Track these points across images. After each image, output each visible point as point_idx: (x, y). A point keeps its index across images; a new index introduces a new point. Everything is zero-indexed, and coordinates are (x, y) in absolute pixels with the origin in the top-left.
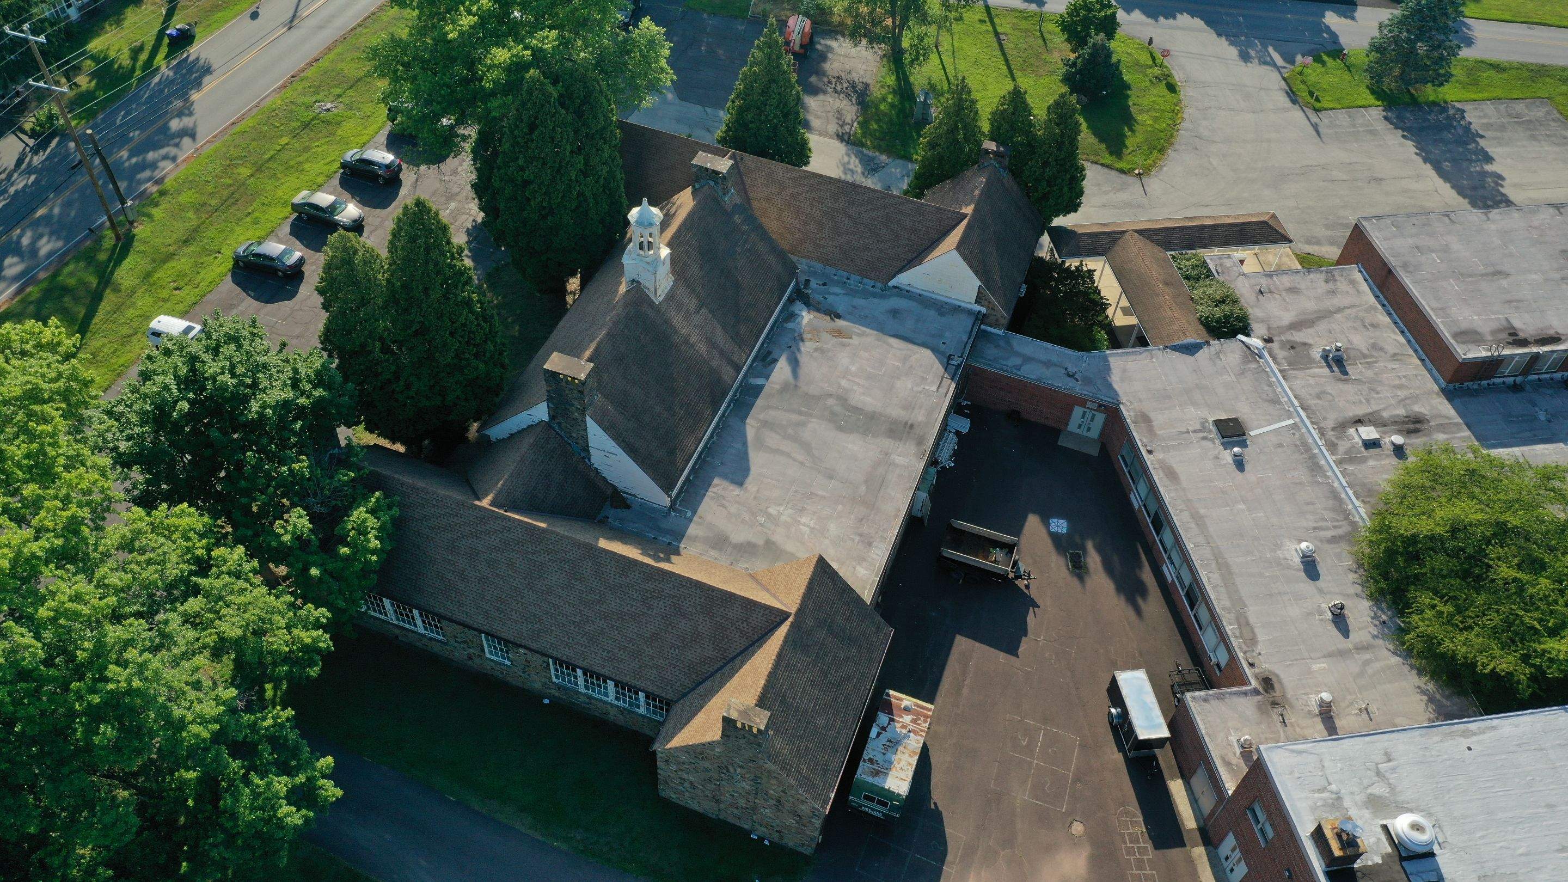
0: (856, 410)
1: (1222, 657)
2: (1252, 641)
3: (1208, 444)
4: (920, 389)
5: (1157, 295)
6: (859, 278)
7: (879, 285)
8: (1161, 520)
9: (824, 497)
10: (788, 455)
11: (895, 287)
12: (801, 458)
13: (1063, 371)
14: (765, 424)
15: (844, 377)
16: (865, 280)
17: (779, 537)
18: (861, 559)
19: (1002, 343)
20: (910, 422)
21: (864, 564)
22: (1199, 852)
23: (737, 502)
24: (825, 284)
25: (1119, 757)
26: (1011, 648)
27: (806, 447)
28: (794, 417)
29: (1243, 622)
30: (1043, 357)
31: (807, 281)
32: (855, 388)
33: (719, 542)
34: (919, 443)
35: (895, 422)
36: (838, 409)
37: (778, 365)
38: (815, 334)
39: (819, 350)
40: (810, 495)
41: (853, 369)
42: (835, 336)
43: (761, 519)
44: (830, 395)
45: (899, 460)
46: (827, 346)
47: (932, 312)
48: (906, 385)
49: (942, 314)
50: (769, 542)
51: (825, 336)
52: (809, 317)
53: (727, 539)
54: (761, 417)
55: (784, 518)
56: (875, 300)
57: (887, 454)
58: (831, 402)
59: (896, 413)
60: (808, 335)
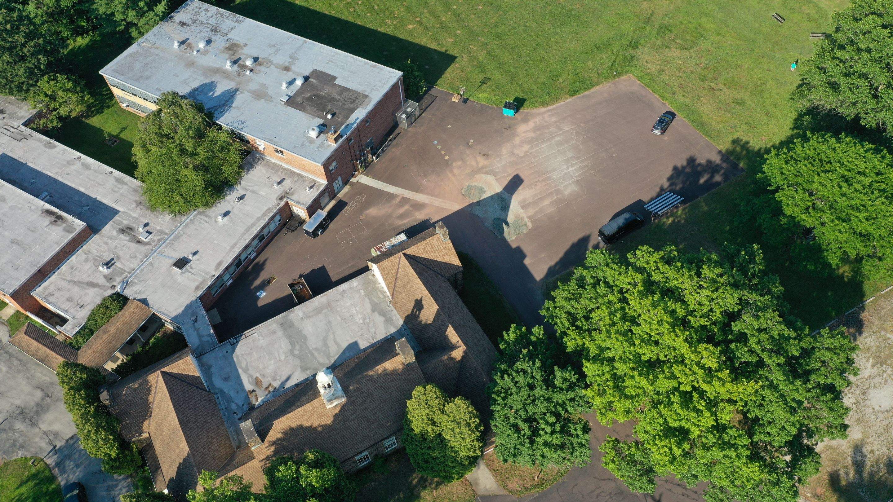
0: (292, 344)
1: (278, 218)
2: (270, 209)
3: (193, 266)
4: (261, 337)
5: (118, 329)
6: (219, 407)
7: (216, 396)
8: (237, 262)
9: (340, 316)
10: (334, 340)
12: (332, 336)
13: (195, 323)
14: (329, 357)
15: (280, 360)
16: (217, 404)
17: (369, 311)
18: (351, 288)
20: (280, 326)
22: (340, 195)
23: (369, 332)
24: (235, 413)
25: (330, 225)
27: (325, 339)
28: (316, 354)
29: (265, 214)
30: (194, 333)
32: (281, 353)
33: (388, 321)
34: (287, 316)
35: (285, 329)
36: (297, 347)
37: (297, 382)
38: (267, 388)
39: (275, 380)
40: (344, 320)
41: (272, 362)
42: (261, 382)
43: (368, 320)
44: (294, 355)
45: (301, 314)
46: (270, 379)
47: (213, 370)
48: (262, 342)
49: (210, 366)
50: (373, 311)
51: (265, 385)
52: (260, 399)
53: (385, 321)
54: (327, 362)
55: (360, 316)
56: (226, 391)
57: (302, 319)
58: (296, 352)
59: (280, 333)
60: (271, 389)
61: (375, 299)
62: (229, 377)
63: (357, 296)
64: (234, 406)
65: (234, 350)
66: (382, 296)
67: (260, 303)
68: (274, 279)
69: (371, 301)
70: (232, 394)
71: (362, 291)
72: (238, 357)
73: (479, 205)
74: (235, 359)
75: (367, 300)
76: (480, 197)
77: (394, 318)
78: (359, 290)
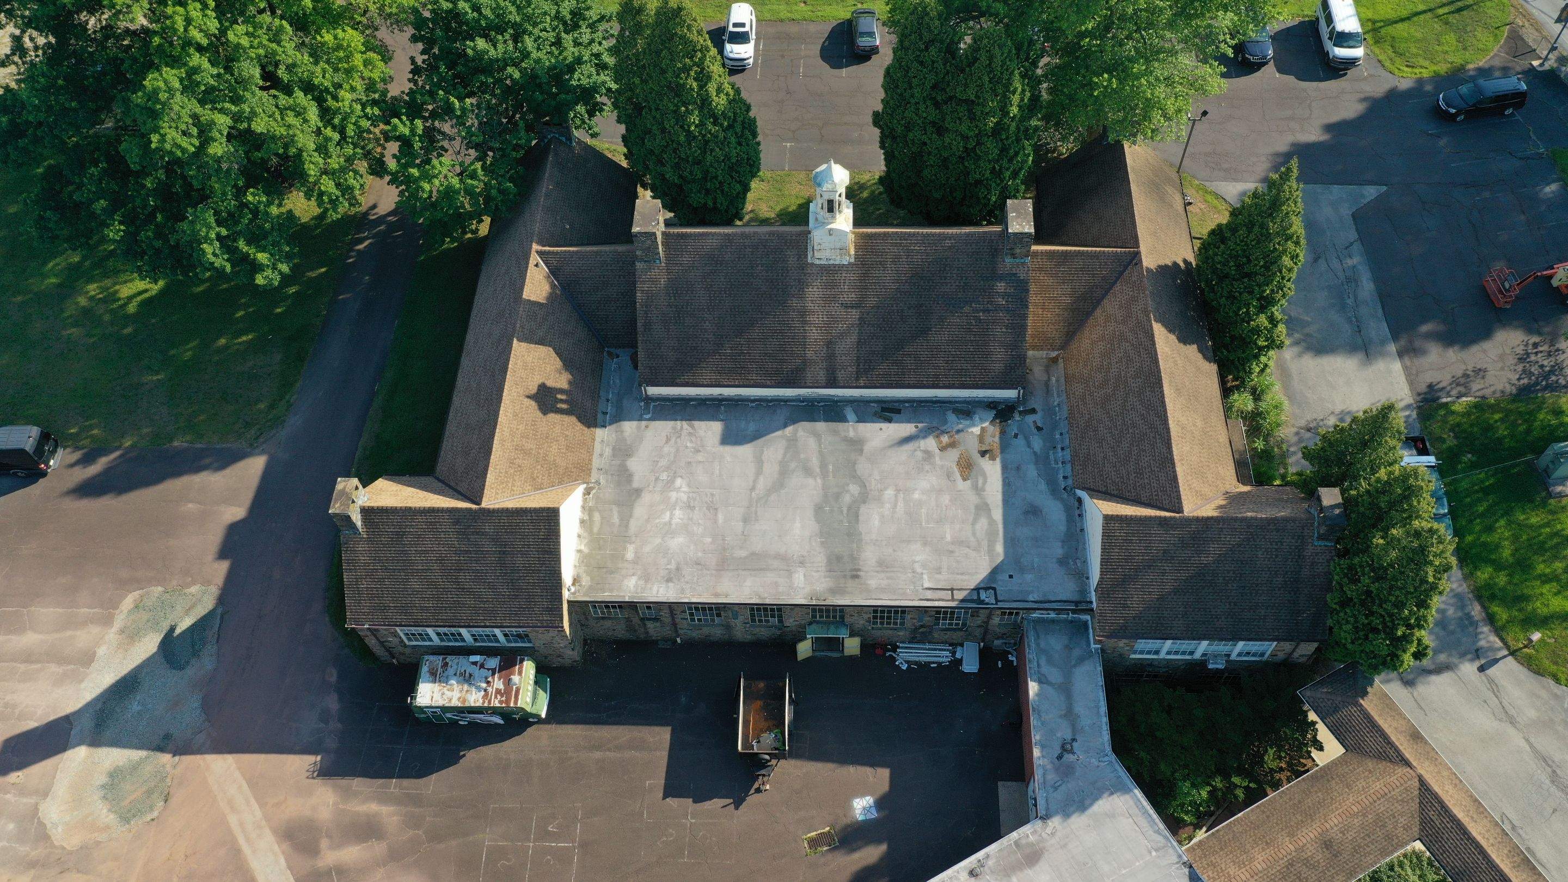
0: (854, 514)
4: (919, 570)
6: (1068, 458)
7: (1070, 482)
9: (716, 521)
10: (759, 472)
11: (1080, 501)
12: (762, 484)
13: (1068, 737)
14: (792, 441)
15: (897, 490)
16: (1069, 466)
17: (646, 498)
18: (647, 578)
19: (1077, 652)
20: (861, 573)
21: (642, 582)
23: (678, 450)
24: (1039, 429)
26: (671, 790)
27: (779, 484)
28: (815, 462)
30: (1079, 708)
31: (1033, 411)
32: (888, 506)
33: (623, 451)
34: (833, 591)
35: (853, 558)
36: (847, 499)
37: (884, 425)
38: (952, 445)
39: (928, 454)
40: (712, 508)
41: (916, 496)
42: (958, 464)
43: (664, 476)
44: (863, 486)
45: (799, 577)
46: (937, 460)
47: (1059, 551)
48: (918, 555)
49: (1062, 562)
50: (638, 492)
51: (954, 454)
52: (976, 430)
53: (629, 456)
54: (801, 433)
55: (674, 495)
56: (1043, 486)
57: (802, 563)
58: (854, 489)
59: (869, 556)
60: (945, 439)
61: (616, 519)
62: (1026, 513)
63: (647, 549)
64: (1037, 443)
65: (995, 572)
66: (597, 517)
67: (881, 778)
68: (814, 843)
69: (625, 520)
70: (1032, 471)
71: (630, 555)
72: (991, 550)
73: (167, 737)
74: (999, 549)
75: (633, 525)
76: (141, 761)
77: (608, 451)
78: (635, 562)
